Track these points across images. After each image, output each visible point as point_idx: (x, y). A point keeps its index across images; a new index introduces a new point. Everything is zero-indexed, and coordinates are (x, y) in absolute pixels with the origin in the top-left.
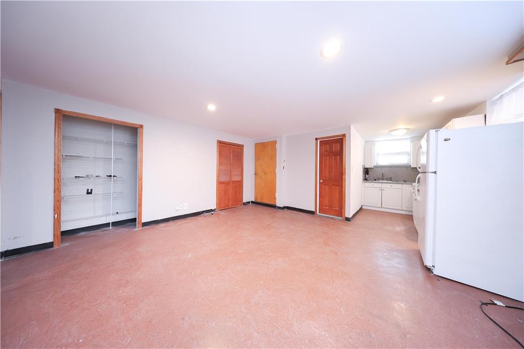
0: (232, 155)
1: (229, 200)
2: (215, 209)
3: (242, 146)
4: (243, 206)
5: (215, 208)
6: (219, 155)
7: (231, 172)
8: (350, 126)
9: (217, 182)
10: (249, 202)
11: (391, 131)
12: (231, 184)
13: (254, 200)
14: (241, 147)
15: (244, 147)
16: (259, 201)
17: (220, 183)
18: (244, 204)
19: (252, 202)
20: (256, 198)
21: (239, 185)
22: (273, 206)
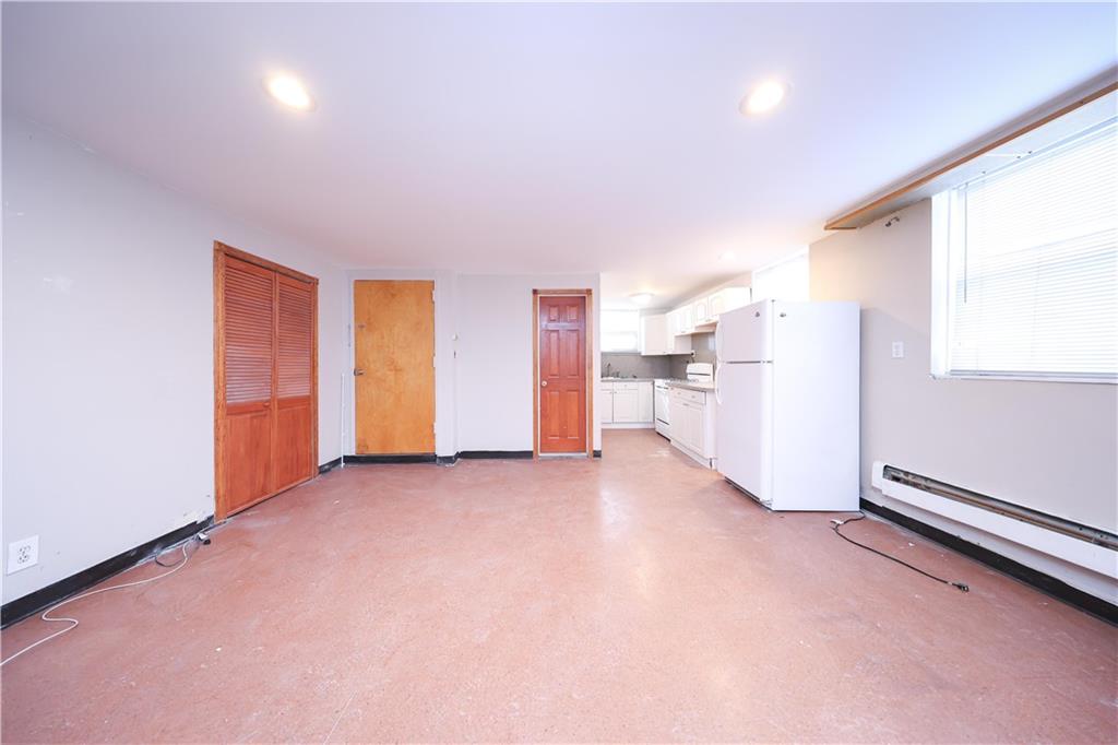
0: (276, 306)
1: (267, 468)
2: (210, 518)
3: (312, 283)
4: (319, 477)
5: (211, 511)
6: (227, 301)
7: (274, 368)
8: (598, 275)
9: (217, 407)
10: (337, 462)
11: (634, 295)
12: (276, 412)
13: (353, 453)
14: (309, 284)
15: (320, 288)
16: (374, 451)
17: (228, 412)
18: (323, 470)
19: (348, 459)
20: (360, 443)
21: (302, 414)
22: (429, 459)
